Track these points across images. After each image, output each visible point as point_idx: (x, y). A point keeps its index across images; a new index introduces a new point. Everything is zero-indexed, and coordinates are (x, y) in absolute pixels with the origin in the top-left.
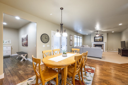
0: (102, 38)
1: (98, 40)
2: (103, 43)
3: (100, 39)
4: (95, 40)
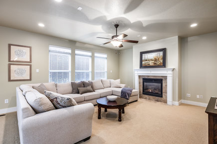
0: (161, 53)
1: (151, 63)
2: (166, 72)
3: (156, 60)
4: (143, 63)
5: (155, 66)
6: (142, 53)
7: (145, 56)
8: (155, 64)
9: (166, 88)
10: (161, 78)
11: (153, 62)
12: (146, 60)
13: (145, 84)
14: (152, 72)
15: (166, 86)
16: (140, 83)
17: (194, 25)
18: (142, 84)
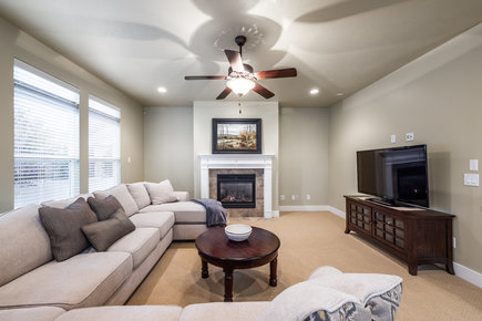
0: (254, 127)
1: (236, 144)
2: (262, 162)
3: (244, 138)
4: (219, 142)
5: (244, 150)
6: (216, 122)
7: (223, 129)
8: (243, 145)
9: (263, 190)
10: (253, 172)
11: (240, 141)
12: (226, 138)
13: (222, 185)
14: (239, 162)
15: (262, 186)
16: (210, 185)
17: (314, 91)
18: (215, 187)
